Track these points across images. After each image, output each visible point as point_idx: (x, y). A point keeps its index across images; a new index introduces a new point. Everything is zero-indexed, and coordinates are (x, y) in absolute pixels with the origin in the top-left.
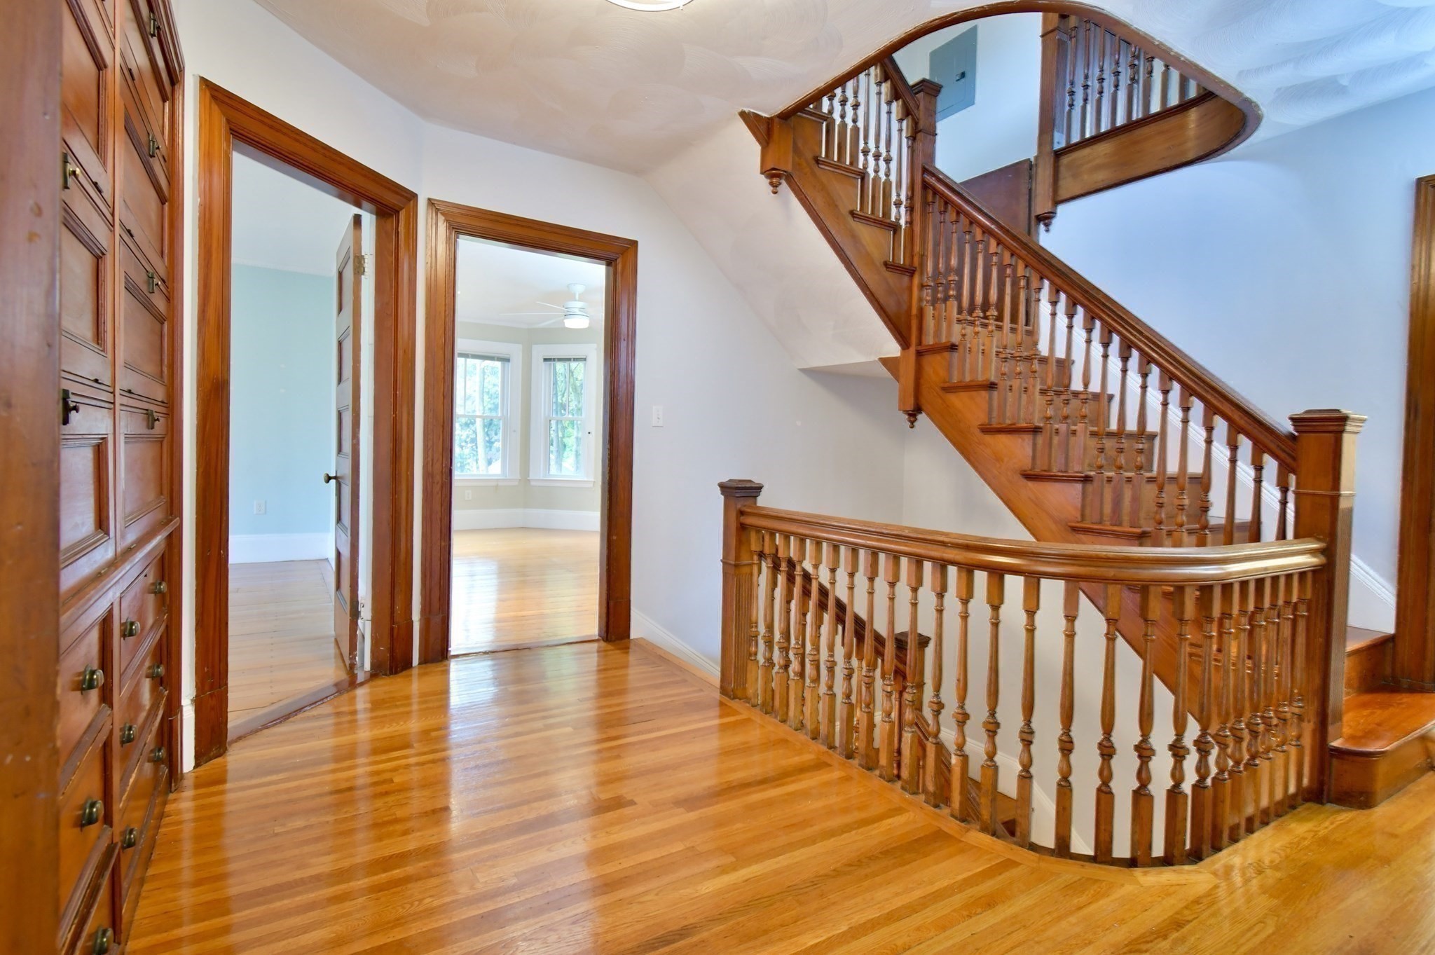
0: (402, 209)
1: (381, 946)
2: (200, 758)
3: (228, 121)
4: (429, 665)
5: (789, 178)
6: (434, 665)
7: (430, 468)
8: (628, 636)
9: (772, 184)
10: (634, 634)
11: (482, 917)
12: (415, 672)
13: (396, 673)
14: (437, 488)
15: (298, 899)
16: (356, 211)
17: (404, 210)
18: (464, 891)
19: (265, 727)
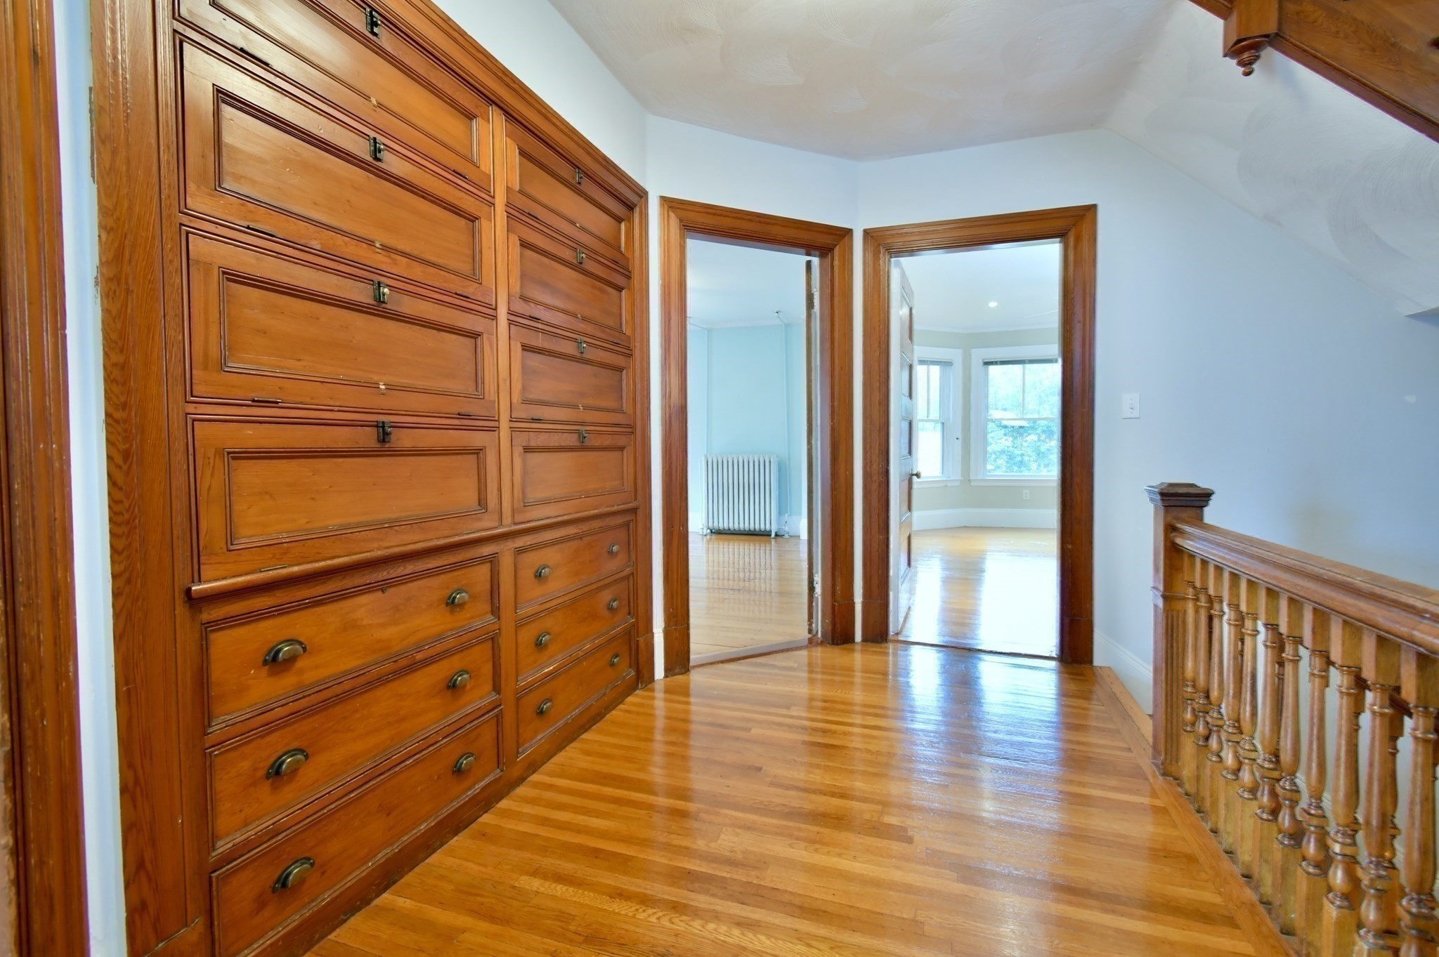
0: (835, 246)
1: (618, 853)
2: (669, 671)
3: (681, 221)
4: (869, 644)
5: (1276, 40)
6: (873, 644)
7: (868, 469)
8: (1091, 661)
9: (1241, 63)
10: (1098, 660)
11: (689, 873)
12: (858, 647)
13: (837, 644)
14: (875, 486)
15: (618, 791)
16: (809, 258)
17: (838, 247)
18: (700, 844)
19: (722, 662)
